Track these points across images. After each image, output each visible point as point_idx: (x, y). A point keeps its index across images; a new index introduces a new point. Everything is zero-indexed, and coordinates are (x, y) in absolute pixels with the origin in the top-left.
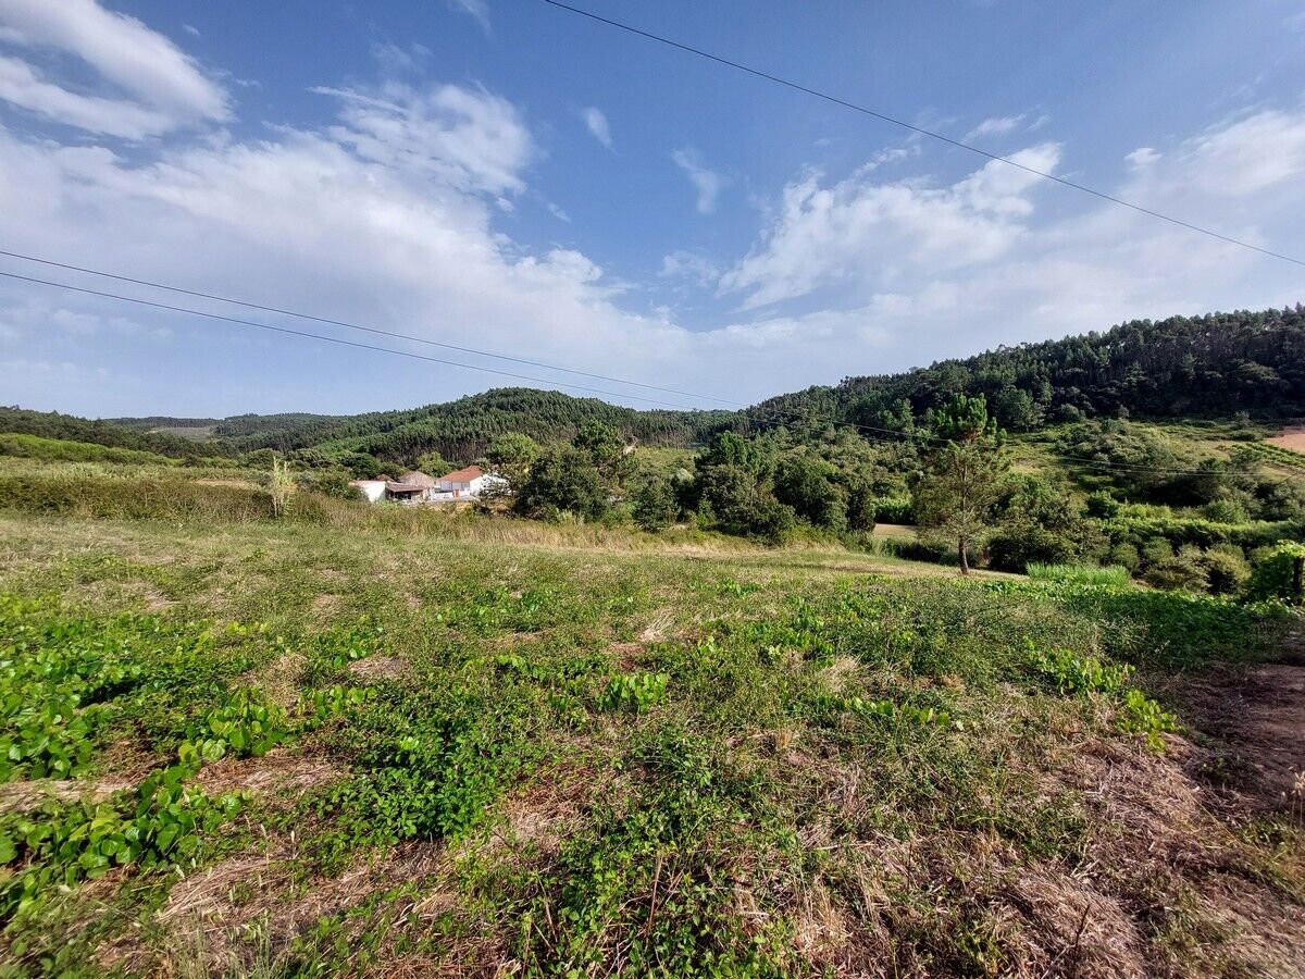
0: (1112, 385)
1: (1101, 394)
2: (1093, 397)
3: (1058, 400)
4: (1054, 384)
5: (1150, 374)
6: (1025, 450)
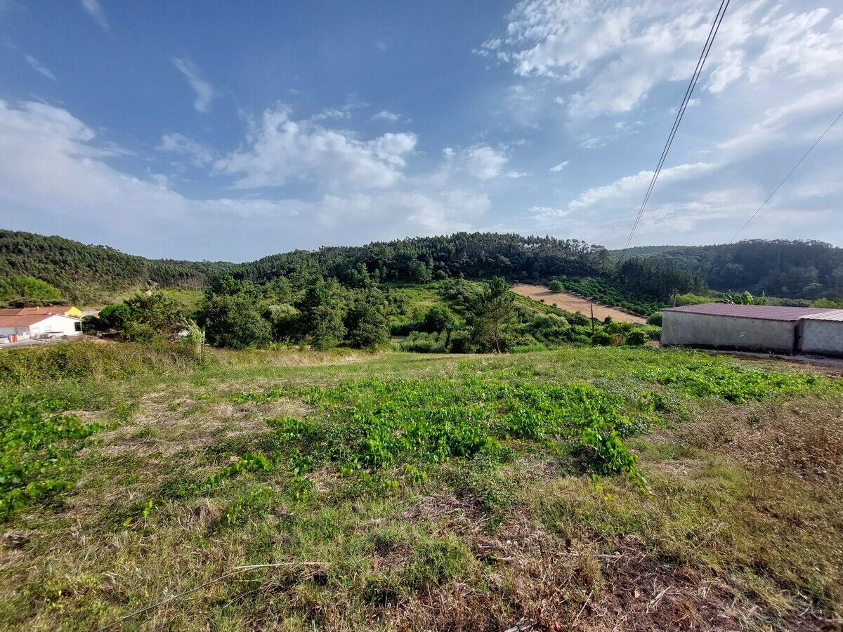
0: (457, 262)
1: (453, 266)
2: (450, 267)
3: (437, 268)
4: (434, 260)
5: (470, 258)
6: (426, 293)
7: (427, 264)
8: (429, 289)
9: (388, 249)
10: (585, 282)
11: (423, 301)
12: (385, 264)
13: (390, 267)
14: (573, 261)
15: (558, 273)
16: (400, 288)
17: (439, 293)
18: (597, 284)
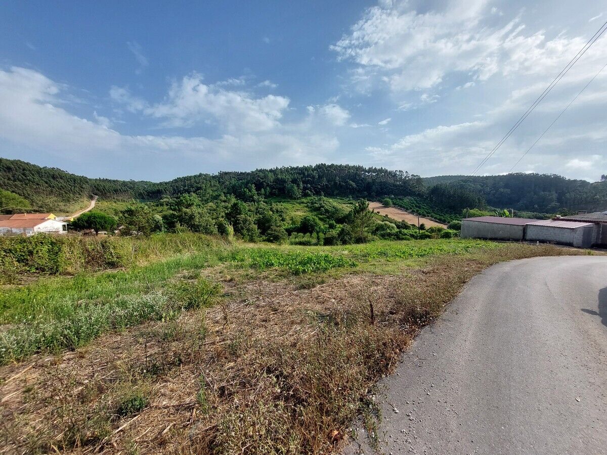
0: (319, 185)
1: (316, 187)
2: (314, 188)
3: (305, 189)
4: (303, 183)
5: (328, 182)
6: (298, 206)
7: (298, 186)
8: (300, 203)
9: (270, 174)
10: (406, 200)
11: (297, 212)
12: (268, 185)
13: (272, 188)
14: (398, 185)
15: (388, 193)
16: (280, 202)
17: (307, 207)
18: (415, 202)
